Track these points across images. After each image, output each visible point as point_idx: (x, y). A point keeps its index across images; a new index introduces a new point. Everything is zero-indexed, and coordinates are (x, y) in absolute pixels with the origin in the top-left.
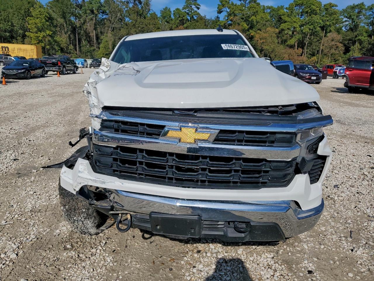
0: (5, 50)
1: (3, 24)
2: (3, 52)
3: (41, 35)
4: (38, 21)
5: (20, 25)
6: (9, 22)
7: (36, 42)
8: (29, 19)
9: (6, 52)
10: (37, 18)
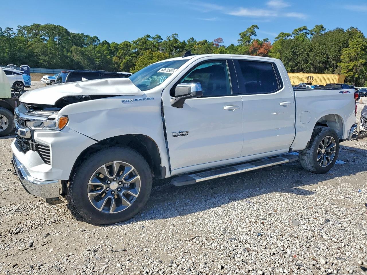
0: (310, 80)
1: (319, 56)
2: (308, 81)
3: (352, 64)
4: (352, 51)
5: (335, 56)
6: (325, 55)
7: (345, 71)
8: (344, 50)
9: (310, 81)
10: (353, 48)
